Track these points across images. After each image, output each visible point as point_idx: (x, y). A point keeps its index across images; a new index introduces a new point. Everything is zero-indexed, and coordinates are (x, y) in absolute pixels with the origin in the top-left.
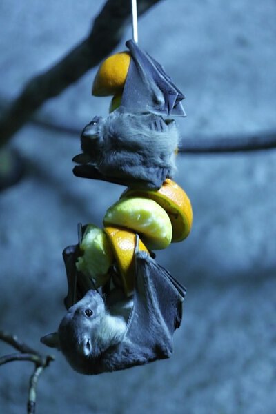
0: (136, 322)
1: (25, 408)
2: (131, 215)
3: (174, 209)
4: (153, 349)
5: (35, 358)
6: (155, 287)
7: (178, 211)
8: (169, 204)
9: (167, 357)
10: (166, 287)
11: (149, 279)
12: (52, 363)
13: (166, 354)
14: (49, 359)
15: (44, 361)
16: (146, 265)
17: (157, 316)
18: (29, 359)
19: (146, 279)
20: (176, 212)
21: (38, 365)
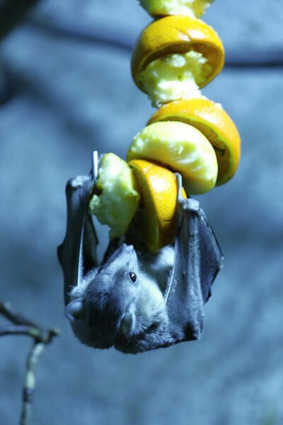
0: (174, 290)
1: (19, 396)
2: (172, 146)
3: (222, 142)
4: (183, 328)
5: (34, 332)
6: (200, 249)
7: (225, 146)
8: (217, 136)
9: (195, 339)
10: (210, 249)
11: (196, 237)
12: (55, 340)
13: (195, 335)
14: (52, 334)
15: (45, 336)
16: (196, 219)
17: (196, 286)
18: (26, 333)
19: (193, 236)
20: (222, 148)
21: (38, 340)
